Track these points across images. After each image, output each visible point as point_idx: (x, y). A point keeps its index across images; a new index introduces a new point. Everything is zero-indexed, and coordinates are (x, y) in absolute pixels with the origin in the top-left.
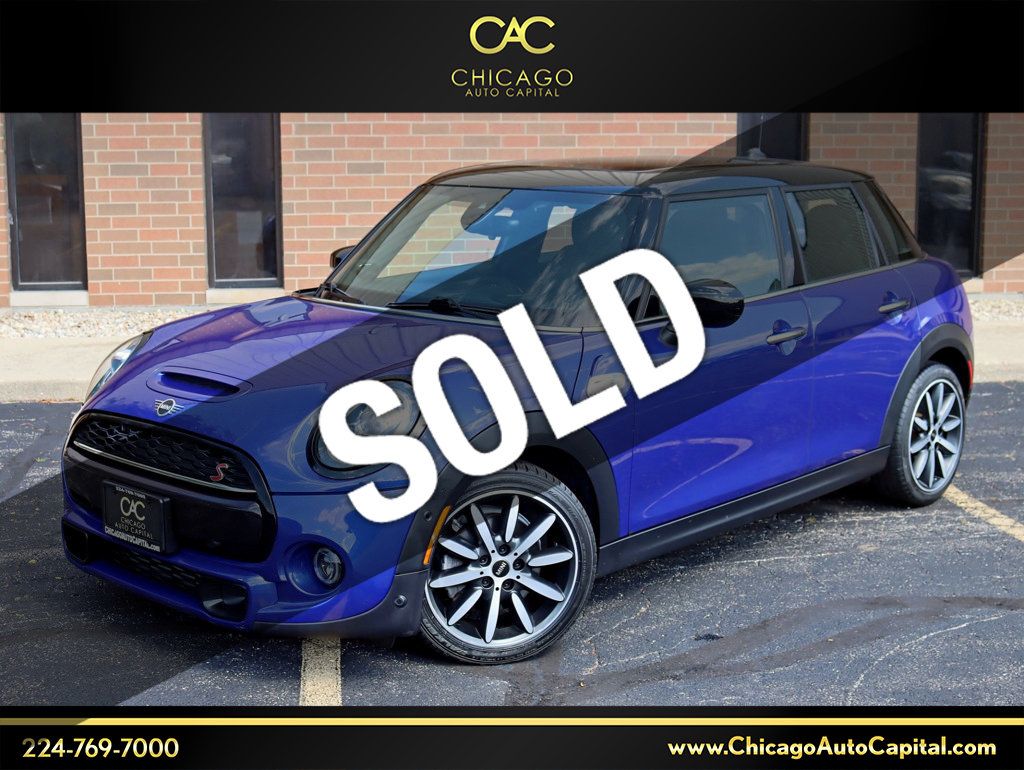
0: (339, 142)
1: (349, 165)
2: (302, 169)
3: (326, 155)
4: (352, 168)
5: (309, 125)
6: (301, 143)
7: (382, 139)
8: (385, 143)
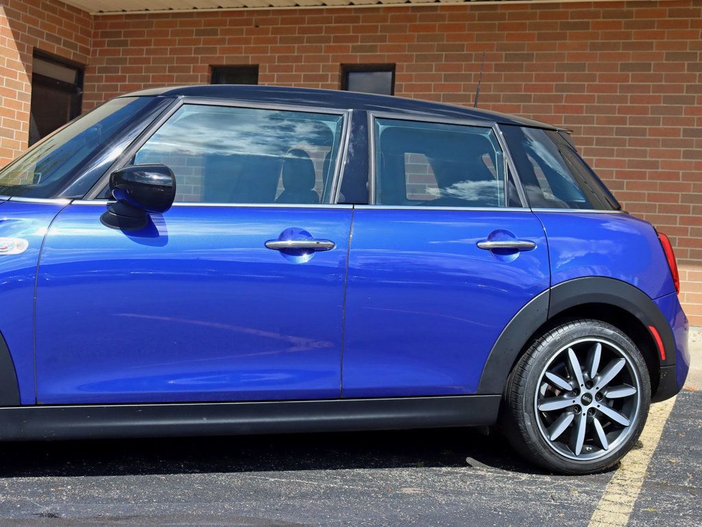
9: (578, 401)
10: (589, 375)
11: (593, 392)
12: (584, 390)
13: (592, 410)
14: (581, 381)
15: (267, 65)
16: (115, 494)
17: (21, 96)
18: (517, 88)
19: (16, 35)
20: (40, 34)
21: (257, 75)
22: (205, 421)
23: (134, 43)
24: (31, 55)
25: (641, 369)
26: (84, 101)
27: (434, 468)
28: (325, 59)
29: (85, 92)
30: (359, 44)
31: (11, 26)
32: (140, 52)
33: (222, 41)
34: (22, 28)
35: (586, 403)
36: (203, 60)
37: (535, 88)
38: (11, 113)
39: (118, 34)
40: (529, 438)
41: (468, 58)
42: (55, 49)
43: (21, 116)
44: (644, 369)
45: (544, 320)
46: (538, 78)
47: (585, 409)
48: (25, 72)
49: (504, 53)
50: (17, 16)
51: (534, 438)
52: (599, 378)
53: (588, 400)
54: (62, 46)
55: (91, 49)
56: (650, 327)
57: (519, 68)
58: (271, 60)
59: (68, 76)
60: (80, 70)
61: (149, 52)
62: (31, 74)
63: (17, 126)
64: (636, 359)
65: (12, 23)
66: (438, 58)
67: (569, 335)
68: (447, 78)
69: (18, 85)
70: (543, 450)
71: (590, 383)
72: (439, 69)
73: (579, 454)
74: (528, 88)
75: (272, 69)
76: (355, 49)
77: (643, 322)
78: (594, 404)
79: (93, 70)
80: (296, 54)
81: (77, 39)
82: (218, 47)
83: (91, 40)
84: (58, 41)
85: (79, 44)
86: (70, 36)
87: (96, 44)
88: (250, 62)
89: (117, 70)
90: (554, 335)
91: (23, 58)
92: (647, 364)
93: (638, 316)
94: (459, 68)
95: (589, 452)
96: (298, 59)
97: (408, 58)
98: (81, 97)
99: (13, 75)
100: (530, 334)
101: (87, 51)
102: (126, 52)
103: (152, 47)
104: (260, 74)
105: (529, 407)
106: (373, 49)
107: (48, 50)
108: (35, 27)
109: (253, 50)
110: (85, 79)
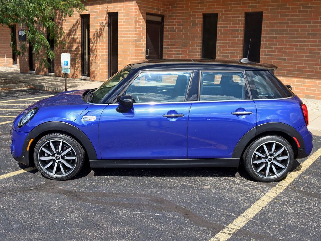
0: (275, 52)
1: (277, 58)
2: (265, 58)
3: (271, 55)
4: (278, 59)
5: (268, 47)
6: (265, 51)
7: (286, 51)
8: (287, 52)
9: (267, 160)
10: (271, 152)
11: (272, 158)
12: (269, 157)
13: (272, 163)
14: (268, 154)
15: (221, 13)
16: (122, 184)
17: (143, 28)
18: (306, 19)
19: (140, 9)
20: (148, 8)
21: (217, 16)
22: (148, 164)
23: (179, 7)
24: (146, 15)
25: (290, 151)
26: (164, 27)
27: (222, 177)
28: (239, 10)
29: (164, 24)
30: (251, 5)
31: (139, 7)
32: (181, 10)
33: (206, 5)
34: (142, 7)
35: (270, 161)
36: (200, 12)
37: (313, 19)
38: (140, 34)
39: (174, 4)
40: (249, 171)
41: (288, 8)
42: (154, 12)
43: (143, 35)
44: (291, 151)
45: (254, 136)
46: (314, 15)
47: (269, 163)
48: (144, 21)
49: (301, 6)
50: (140, 3)
51: (251, 171)
52: (274, 153)
53: (271, 160)
54: (156, 10)
55: (166, 10)
56: (294, 138)
57: (307, 12)
58: (222, 11)
59: (159, 19)
60: (163, 17)
61: (183, 10)
62: (146, 21)
63: (142, 38)
64: (288, 148)
65: (139, 6)
66: (278, 9)
67: (264, 140)
68: (281, 16)
69: (142, 25)
70: (254, 175)
71: (271, 155)
72: (278, 13)
73: (267, 176)
74: (310, 19)
75: (223, 14)
76: (249, 7)
77: (291, 136)
78: (273, 161)
79: (166, 16)
80: (230, 9)
81: (161, 7)
82: (205, 7)
83: (166, 7)
84: (154, 9)
85: (162, 9)
86: (158, 6)
87: (168, 8)
88: (215, 12)
89: (173, 16)
90: (259, 140)
91: (143, 16)
92: (293, 149)
93: (289, 134)
94: (285, 12)
95: (271, 176)
96: (230, 11)
97: (267, 9)
98: (163, 25)
99: (140, 22)
100: (249, 140)
101: (165, 11)
102: (176, 10)
103: (184, 8)
104: (218, 16)
105: (249, 162)
106: (255, 6)
107: (151, 12)
108: (147, 6)
109: (216, 8)
110: (164, 19)
